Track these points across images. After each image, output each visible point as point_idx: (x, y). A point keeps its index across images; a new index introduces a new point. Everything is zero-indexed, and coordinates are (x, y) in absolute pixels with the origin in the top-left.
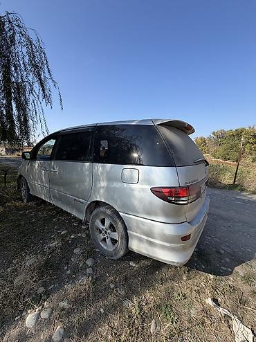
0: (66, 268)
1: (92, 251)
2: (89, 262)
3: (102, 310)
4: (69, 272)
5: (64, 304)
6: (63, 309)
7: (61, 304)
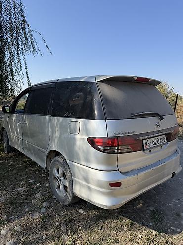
0: (26, 207)
1: (50, 197)
2: (44, 205)
3: (44, 237)
4: (27, 210)
5: (18, 228)
6: (16, 231)
7: (16, 228)
